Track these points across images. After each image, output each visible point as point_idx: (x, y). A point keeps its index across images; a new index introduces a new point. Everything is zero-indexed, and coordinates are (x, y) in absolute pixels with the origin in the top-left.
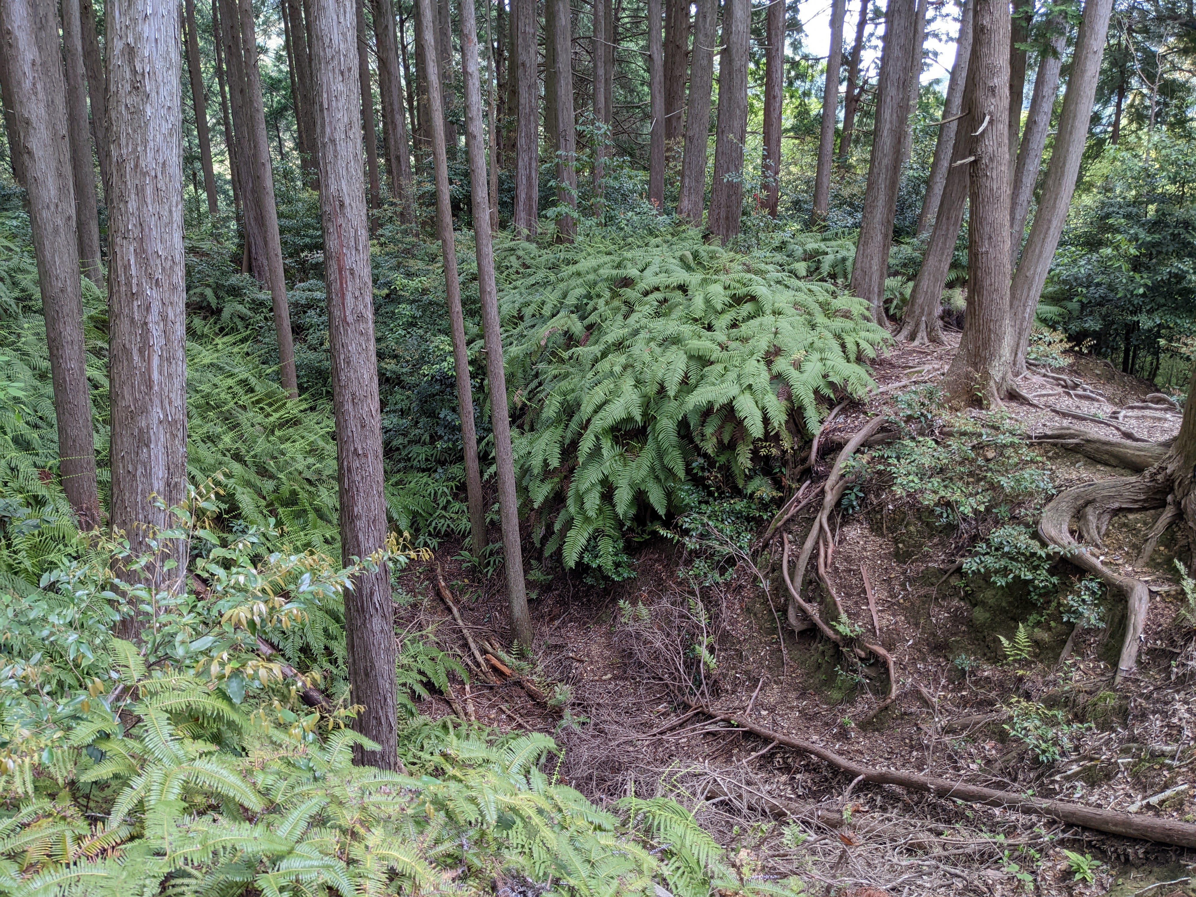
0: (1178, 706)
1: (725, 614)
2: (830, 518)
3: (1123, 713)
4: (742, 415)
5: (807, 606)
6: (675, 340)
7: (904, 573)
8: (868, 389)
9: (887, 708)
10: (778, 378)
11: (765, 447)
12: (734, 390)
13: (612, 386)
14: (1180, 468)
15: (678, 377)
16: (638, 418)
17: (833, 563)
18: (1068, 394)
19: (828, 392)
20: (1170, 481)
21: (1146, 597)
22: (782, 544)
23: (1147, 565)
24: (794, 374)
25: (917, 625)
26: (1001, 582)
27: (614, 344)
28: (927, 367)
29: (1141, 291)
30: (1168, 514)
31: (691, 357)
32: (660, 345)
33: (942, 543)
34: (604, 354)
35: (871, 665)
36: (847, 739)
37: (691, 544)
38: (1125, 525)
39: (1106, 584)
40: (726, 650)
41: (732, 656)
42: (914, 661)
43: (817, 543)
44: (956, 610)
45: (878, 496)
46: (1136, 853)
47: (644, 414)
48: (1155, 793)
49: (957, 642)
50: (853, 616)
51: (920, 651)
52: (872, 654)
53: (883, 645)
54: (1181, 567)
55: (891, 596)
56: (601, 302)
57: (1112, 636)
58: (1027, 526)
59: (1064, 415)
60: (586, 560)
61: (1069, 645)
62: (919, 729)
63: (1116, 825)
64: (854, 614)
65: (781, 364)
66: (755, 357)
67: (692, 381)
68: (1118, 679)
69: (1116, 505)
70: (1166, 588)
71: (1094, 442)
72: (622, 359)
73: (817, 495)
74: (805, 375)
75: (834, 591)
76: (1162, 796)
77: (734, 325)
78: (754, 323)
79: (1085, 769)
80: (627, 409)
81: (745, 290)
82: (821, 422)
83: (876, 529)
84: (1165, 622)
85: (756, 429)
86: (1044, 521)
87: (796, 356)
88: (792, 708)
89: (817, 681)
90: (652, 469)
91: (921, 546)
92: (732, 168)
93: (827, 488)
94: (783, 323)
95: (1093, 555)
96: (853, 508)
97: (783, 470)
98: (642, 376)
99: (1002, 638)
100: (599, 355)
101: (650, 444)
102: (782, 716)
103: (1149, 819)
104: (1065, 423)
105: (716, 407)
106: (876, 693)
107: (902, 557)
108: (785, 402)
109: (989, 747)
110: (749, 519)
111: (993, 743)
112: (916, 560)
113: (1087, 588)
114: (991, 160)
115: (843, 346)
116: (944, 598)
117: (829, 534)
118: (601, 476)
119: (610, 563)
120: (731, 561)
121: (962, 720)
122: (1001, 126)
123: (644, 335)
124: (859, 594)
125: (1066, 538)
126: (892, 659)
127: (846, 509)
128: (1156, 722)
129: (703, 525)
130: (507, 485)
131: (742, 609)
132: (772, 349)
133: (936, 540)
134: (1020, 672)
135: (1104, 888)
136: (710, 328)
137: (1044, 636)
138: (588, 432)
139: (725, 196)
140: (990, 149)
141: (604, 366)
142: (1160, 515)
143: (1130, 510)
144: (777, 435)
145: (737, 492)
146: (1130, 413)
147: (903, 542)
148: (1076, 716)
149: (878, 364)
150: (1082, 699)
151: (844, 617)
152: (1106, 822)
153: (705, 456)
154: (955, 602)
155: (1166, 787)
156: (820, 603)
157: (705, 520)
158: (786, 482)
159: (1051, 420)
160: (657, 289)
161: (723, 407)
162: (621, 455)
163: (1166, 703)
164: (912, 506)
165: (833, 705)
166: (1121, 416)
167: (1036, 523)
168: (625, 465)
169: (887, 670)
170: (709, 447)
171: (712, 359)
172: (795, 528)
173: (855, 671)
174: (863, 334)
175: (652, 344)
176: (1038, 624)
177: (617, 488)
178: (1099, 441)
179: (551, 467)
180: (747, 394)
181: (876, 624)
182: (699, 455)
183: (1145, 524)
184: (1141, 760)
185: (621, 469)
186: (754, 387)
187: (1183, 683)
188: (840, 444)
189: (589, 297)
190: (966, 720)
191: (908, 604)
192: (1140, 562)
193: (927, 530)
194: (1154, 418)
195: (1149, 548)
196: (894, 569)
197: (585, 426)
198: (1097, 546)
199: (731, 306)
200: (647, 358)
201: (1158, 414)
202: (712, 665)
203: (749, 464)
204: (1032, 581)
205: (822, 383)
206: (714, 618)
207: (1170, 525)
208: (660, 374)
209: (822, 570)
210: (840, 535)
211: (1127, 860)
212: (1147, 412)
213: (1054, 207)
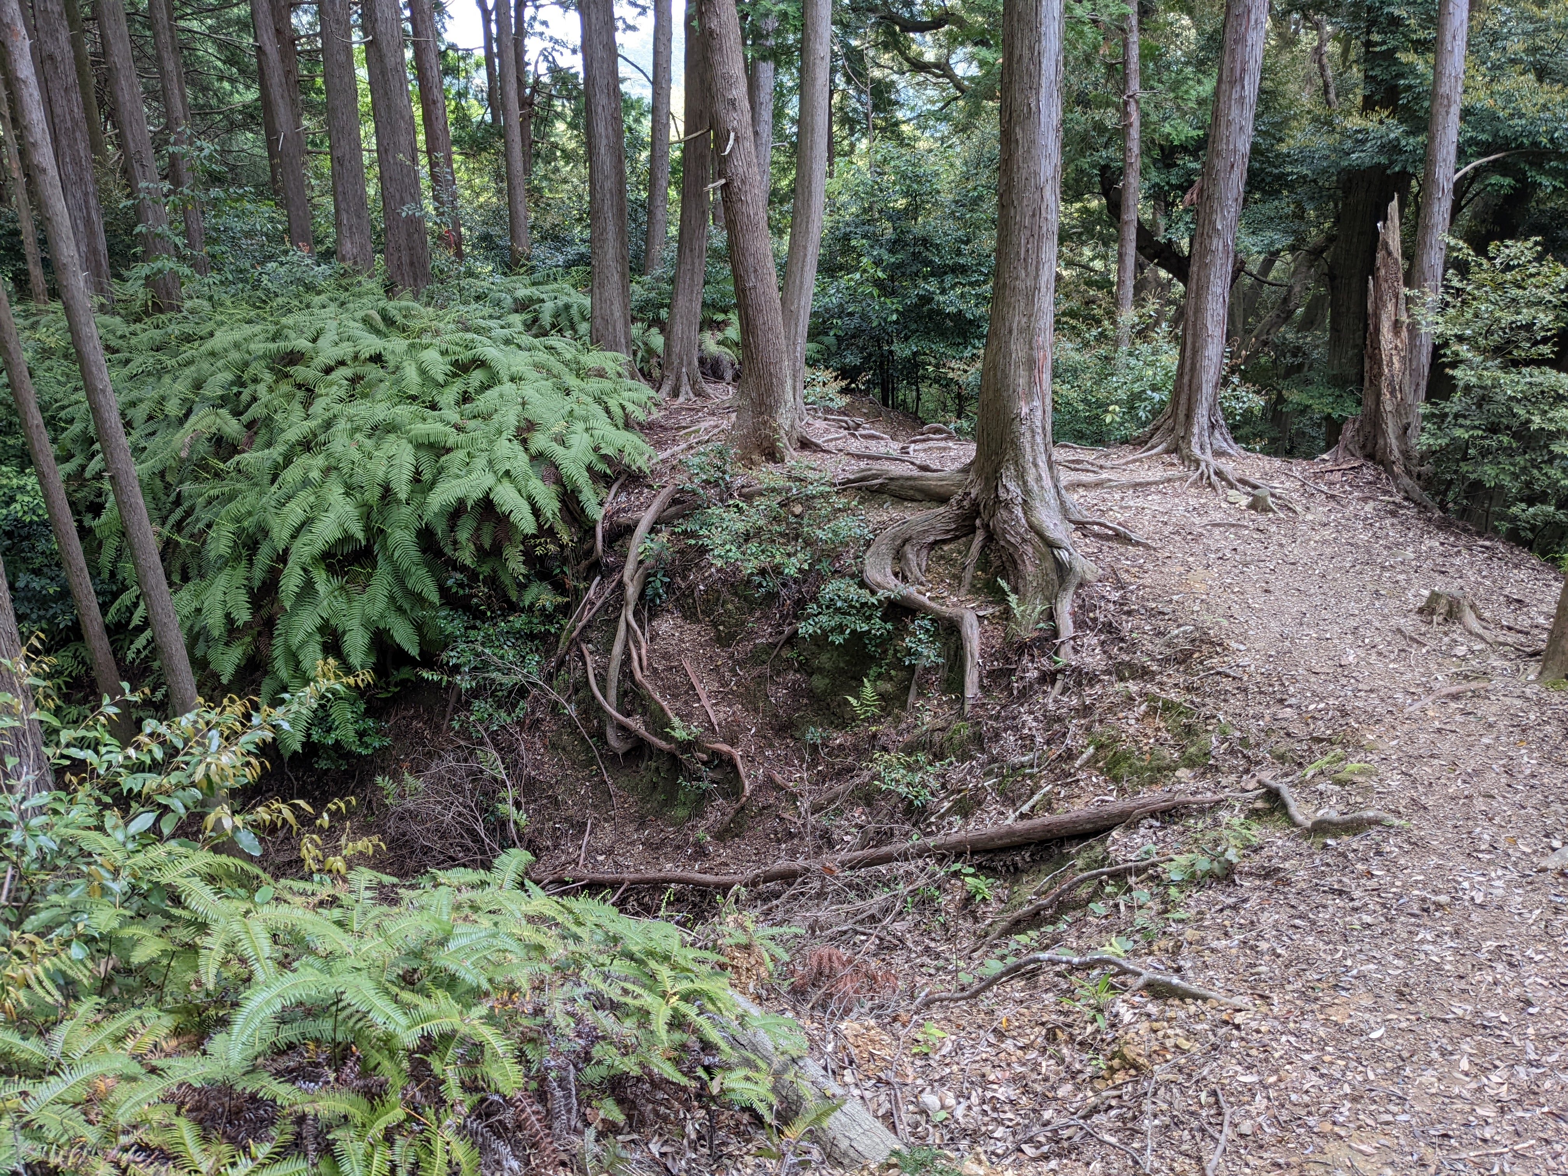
0: (1025, 717)
1: (527, 757)
2: (635, 614)
3: (978, 739)
4: (506, 509)
5: (628, 721)
6: (391, 428)
7: (731, 656)
8: (646, 456)
9: (742, 808)
10: (538, 458)
11: (540, 544)
12: (488, 480)
13: (312, 499)
14: (982, 491)
15: (406, 474)
16: (360, 535)
17: (650, 664)
18: (854, 435)
19: (601, 467)
20: (975, 504)
21: (976, 623)
22: (582, 657)
23: (969, 592)
24: (558, 451)
25: (756, 710)
26: (838, 640)
27: (299, 443)
28: (703, 425)
29: (895, 317)
30: (979, 538)
31: (419, 446)
32: (370, 437)
33: (765, 616)
34: (288, 460)
35: (716, 767)
36: (706, 855)
37: (464, 682)
38: (942, 557)
39: (937, 619)
40: (535, 801)
41: (545, 805)
42: (761, 750)
43: (626, 645)
44: (794, 684)
45: (685, 578)
46: (1023, 859)
47: (367, 529)
48: (1025, 802)
49: (801, 717)
50: (686, 717)
51: (765, 737)
52: (716, 754)
53: (725, 741)
54: (1003, 583)
55: (722, 686)
56: (262, 390)
57: (951, 670)
58: (853, 576)
59: (859, 457)
60: (315, 737)
61: (913, 689)
62: (782, 819)
63: (1001, 838)
64: (687, 715)
65: (540, 441)
66: (505, 435)
67: (427, 476)
68: (967, 708)
69: (931, 539)
70: (991, 611)
71: (897, 479)
72: (320, 461)
73: (613, 592)
74: (573, 450)
75: (657, 696)
76: (1031, 803)
77: (465, 398)
78: (492, 394)
79: (956, 802)
80: (342, 525)
81: (469, 354)
82: (601, 504)
83: (689, 615)
84: (997, 643)
85: (527, 524)
86: (867, 568)
87: (556, 429)
88: (633, 843)
89: (655, 804)
90: (392, 598)
91: (743, 623)
92: (408, 198)
93: (626, 579)
94: (528, 391)
95: (920, 593)
96: (660, 597)
97: (565, 569)
98: (354, 480)
99: (850, 698)
100: (280, 460)
101: (383, 568)
102: (623, 855)
103: (1026, 824)
104: (863, 464)
105: (470, 504)
106: (726, 796)
107: (723, 640)
108: (554, 487)
109: (859, 815)
110: (532, 637)
111: (860, 809)
112: (742, 639)
113: (920, 626)
114: (743, 182)
115: (607, 411)
116: (778, 674)
117: (639, 633)
118: (319, 621)
119: (352, 733)
120: (522, 692)
121: (824, 796)
122: (747, 144)
123: (342, 425)
124: (686, 692)
125: (892, 581)
126: (737, 753)
127: (652, 600)
128: (1010, 738)
129: (477, 655)
130: (176, 659)
131: (545, 747)
132: (523, 424)
133: (758, 614)
134: (874, 729)
135: (1002, 901)
136: (434, 407)
137: (888, 687)
138: (290, 564)
139: (404, 236)
140: (740, 170)
141: (291, 475)
142: (971, 541)
143: (944, 542)
144: (551, 528)
145: (513, 607)
146: (919, 446)
147: (722, 623)
148: (935, 755)
149: (647, 428)
150: (937, 737)
151: (676, 721)
152: (992, 839)
153: (463, 568)
154: (791, 676)
155: (1033, 793)
156: (643, 714)
157: (480, 649)
158: (571, 583)
159: (848, 464)
160: (342, 363)
161: (478, 503)
162: (342, 588)
163: (1014, 718)
164: (724, 582)
165: (679, 824)
166: (911, 450)
167: (861, 572)
168: (350, 601)
169: (735, 767)
170: (467, 557)
171: (448, 445)
172: (594, 635)
173: (699, 779)
174: (626, 394)
175: (358, 436)
176: (879, 676)
177: (344, 633)
178: (901, 478)
179: (240, 623)
180: (506, 482)
181: (713, 719)
182: (455, 569)
183: (960, 552)
184: (1004, 777)
185: (345, 607)
186: (513, 472)
187: (1024, 695)
188: (629, 526)
189: (239, 382)
190: (830, 794)
191: (742, 690)
192: (963, 591)
193: (745, 605)
194: (939, 448)
195: (968, 576)
196: (719, 656)
197: (283, 557)
198: (922, 584)
199: (455, 375)
200: (357, 456)
201: (943, 444)
202: (523, 823)
203: (523, 569)
204: (869, 632)
205: (593, 458)
206: (513, 767)
207: (983, 548)
208: (381, 474)
209: (638, 675)
210: (650, 632)
211: (1016, 869)
212: (931, 444)
213: (807, 231)
